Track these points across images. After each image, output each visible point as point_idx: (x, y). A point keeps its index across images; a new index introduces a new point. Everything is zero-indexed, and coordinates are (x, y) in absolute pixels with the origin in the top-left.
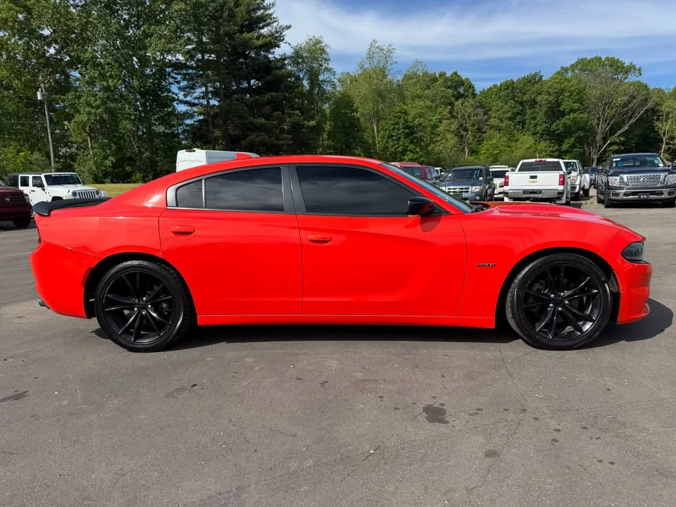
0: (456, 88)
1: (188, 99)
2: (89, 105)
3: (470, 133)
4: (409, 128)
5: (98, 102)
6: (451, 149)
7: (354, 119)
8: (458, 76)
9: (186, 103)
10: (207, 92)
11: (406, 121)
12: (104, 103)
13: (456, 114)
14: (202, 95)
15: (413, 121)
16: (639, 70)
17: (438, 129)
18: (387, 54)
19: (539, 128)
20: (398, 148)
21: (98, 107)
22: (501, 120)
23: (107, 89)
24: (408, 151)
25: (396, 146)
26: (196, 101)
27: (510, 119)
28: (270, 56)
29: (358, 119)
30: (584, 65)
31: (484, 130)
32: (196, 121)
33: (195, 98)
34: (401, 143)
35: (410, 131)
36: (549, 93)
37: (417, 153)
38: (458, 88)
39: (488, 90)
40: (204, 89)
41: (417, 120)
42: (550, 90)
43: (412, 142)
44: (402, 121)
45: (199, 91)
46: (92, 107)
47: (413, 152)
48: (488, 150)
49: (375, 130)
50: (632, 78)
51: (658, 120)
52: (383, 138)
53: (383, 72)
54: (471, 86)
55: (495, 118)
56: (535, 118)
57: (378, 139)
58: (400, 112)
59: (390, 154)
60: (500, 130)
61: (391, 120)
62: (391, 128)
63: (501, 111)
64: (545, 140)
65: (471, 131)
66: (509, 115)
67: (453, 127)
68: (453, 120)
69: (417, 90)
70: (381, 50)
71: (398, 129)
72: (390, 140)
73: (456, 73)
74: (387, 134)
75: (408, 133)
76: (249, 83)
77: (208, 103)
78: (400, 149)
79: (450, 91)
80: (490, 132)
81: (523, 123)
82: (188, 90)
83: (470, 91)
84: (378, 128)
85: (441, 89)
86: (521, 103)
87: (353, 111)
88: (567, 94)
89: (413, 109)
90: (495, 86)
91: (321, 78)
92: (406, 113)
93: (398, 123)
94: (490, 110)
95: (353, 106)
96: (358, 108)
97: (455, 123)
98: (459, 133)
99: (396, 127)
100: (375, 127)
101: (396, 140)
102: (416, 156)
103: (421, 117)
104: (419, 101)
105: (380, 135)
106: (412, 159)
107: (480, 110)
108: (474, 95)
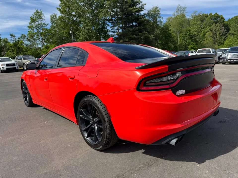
0: (216, 19)
1: (113, 30)
2: (83, 34)
3: (218, 37)
4: (191, 36)
5: (85, 34)
6: (210, 43)
7: (169, 33)
8: (217, 14)
9: (112, 32)
10: (118, 28)
11: (190, 33)
12: (87, 34)
13: (212, 30)
14: (117, 29)
15: (193, 33)
17: (206, 35)
18: (184, 9)
20: (186, 43)
21: (85, 35)
22: (235, 31)
23: (88, 29)
24: (190, 44)
25: (186, 42)
26: (115, 31)
28: (140, 14)
29: (171, 33)
32: (115, 37)
33: (115, 30)
34: (187, 41)
37: (194, 45)
39: (232, 19)
40: (117, 27)
41: (194, 33)
43: (192, 41)
44: (188, 33)
45: (116, 28)
46: (84, 35)
47: (192, 45)
48: (227, 43)
52: (181, 40)
53: (183, 16)
54: (222, 18)
55: (232, 30)
57: (179, 40)
58: (188, 30)
59: (183, 45)
60: (234, 35)
61: (184, 33)
62: (184, 36)
63: (235, 27)
68: (211, 32)
69: (195, 22)
70: (181, 8)
71: (187, 36)
72: (183, 40)
73: (216, 13)
74: (183, 38)
75: (190, 38)
76: (132, 24)
77: (118, 31)
78: (187, 44)
79: (213, 21)
80: (229, 36)
82: (113, 27)
83: (223, 20)
84: (179, 36)
85: (209, 20)
87: (169, 31)
89: (193, 29)
90: (235, 17)
91: (157, 20)
92: (190, 30)
93: (187, 34)
94: (230, 27)
95: (169, 29)
96: (171, 29)
97: (212, 33)
98: (213, 37)
99: (186, 35)
100: (178, 36)
101: (186, 40)
102: (193, 46)
103: (195, 32)
104: (195, 26)
105: (180, 38)
106: (191, 47)
107: (223, 28)
108: (224, 21)
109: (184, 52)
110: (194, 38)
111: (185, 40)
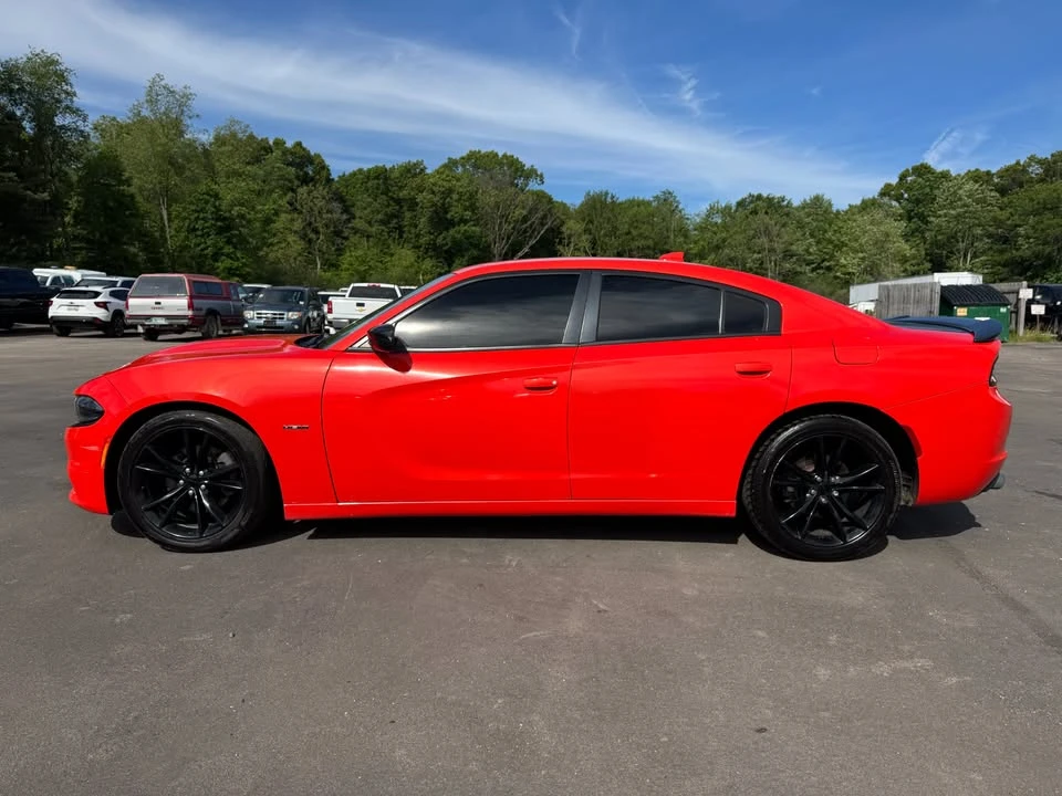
0: (300, 166)
3: (322, 237)
4: (223, 219)
6: (295, 258)
7: (123, 195)
8: (304, 149)
11: (218, 209)
13: (299, 207)
15: (230, 212)
16: (541, 176)
17: (272, 225)
18: (183, 99)
19: (422, 241)
20: (206, 248)
22: (370, 223)
24: (222, 254)
25: (202, 246)
27: (383, 222)
29: (132, 196)
30: (478, 161)
31: (346, 234)
34: (209, 243)
35: (225, 226)
36: (433, 193)
37: (238, 259)
38: (304, 167)
39: (350, 175)
41: (237, 209)
42: (434, 188)
43: (229, 242)
44: (210, 208)
47: (231, 258)
48: (351, 265)
49: (165, 217)
50: (533, 186)
51: (560, 243)
52: (178, 230)
53: (176, 126)
54: (324, 167)
55: (361, 218)
56: (416, 226)
57: (169, 232)
58: (208, 194)
59: (192, 258)
60: (368, 237)
61: (191, 203)
62: (193, 217)
63: (369, 210)
64: (431, 257)
65: (324, 234)
66: (380, 217)
67: (298, 225)
68: (296, 215)
69: (234, 163)
70: (172, 92)
71: (205, 219)
72: (191, 236)
73: (300, 144)
74: (186, 225)
75: (220, 227)
78: (209, 251)
79: (292, 170)
80: (354, 239)
81: (400, 229)
83: (324, 173)
84: (169, 214)
85: (278, 165)
86: (398, 201)
87: (121, 182)
88: (455, 196)
89: (230, 193)
90: (360, 170)
91: (59, 121)
92: (216, 196)
93: (203, 210)
94: (353, 206)
95: (121, 175)
96: (131, 178)
97: (300, 220)
98: (306, 235)
99: (202, 215)
100: (165, 213)
101: (202, 236)
102: (236, 264)
103: (242, 205)
104: (238, 181)
105: (174, 225)
106: (230, 269)
107: (336, 205)
108: (329, 181)
109: (298, 291)
110: (237, 232)
111: (199, 233)
